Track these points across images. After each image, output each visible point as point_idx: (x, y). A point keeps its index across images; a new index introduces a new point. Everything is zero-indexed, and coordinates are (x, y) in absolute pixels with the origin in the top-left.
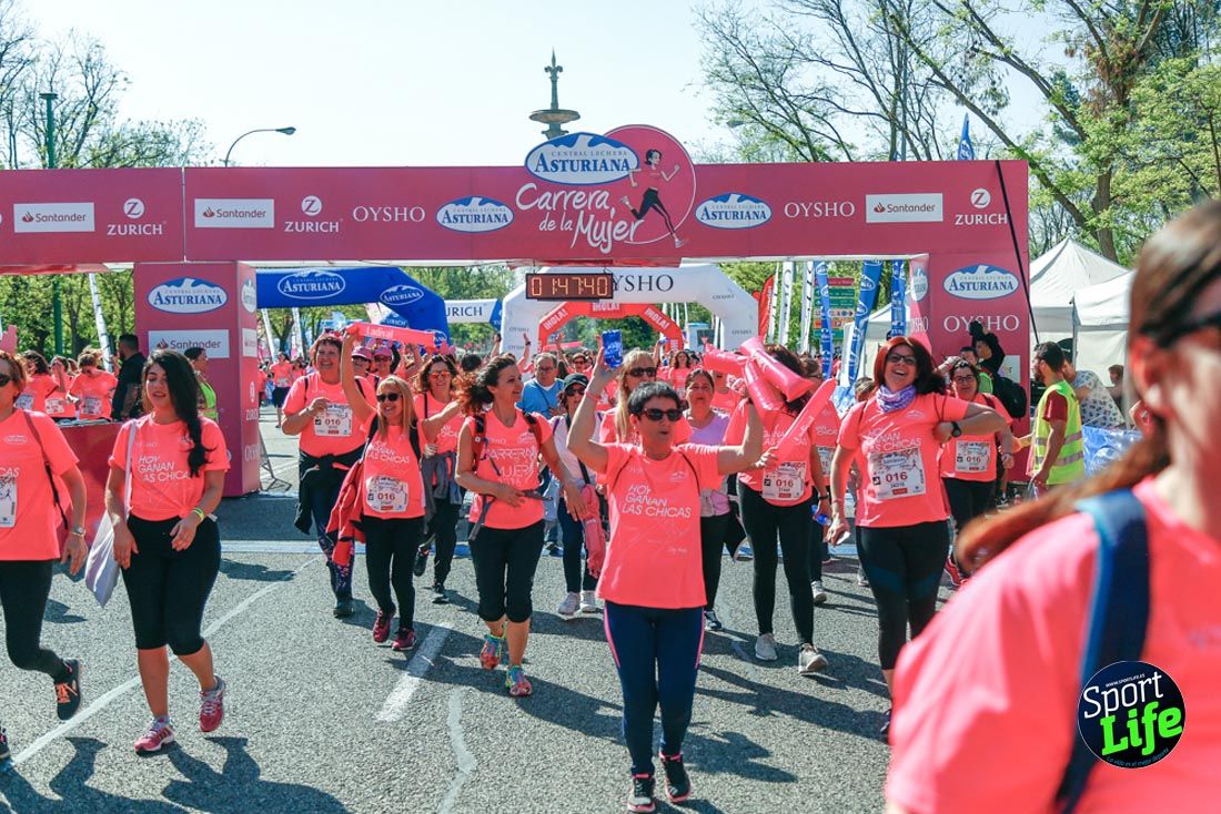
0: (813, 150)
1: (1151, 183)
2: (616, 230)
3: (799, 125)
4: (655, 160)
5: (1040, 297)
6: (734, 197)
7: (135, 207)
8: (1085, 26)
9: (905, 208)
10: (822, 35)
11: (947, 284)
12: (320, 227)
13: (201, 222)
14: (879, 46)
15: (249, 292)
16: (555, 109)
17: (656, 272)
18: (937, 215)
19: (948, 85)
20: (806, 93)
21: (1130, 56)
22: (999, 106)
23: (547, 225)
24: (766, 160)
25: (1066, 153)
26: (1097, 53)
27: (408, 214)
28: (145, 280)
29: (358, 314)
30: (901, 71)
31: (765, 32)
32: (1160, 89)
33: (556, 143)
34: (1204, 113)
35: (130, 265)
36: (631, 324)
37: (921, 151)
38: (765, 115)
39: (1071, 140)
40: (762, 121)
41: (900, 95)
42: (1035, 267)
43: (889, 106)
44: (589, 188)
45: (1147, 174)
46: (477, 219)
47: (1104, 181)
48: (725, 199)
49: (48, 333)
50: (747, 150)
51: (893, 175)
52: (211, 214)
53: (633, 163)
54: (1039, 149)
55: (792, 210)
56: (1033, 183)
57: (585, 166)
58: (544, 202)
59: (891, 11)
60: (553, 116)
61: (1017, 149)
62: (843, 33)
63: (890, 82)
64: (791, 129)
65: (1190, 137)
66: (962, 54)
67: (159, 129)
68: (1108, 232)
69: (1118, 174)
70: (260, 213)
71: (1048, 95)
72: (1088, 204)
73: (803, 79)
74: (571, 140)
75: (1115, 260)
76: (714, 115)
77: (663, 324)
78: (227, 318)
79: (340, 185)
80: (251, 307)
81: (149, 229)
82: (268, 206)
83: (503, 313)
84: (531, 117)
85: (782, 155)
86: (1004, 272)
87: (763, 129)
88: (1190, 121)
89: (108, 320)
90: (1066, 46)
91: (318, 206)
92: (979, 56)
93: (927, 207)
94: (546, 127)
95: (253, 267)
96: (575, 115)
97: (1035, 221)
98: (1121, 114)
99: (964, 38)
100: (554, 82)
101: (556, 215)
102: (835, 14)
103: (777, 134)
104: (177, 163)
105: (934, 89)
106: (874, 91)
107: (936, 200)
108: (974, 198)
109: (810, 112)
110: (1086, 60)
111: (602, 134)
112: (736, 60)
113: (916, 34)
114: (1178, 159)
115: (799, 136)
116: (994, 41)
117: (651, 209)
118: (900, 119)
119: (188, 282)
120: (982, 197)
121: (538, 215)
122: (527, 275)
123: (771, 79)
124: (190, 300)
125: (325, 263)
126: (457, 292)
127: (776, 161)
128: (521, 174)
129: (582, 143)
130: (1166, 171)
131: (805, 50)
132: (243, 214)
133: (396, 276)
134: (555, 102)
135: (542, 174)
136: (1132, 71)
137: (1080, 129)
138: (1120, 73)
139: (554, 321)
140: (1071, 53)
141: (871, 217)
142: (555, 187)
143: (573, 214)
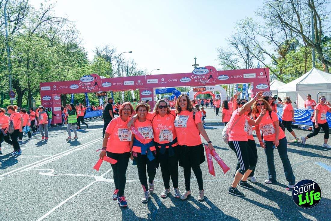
0: (234, 68)
1: (289, 70)
2: (206, 81)
3: (232, 64)
4: (211, 71)
5: (272, 88)
6: (223, 75)
7: (139, 81)
8: (277, 47)
9: (250, 76)
10: (235, 50)
11: (257, 87)
12: (164, 83)
13: (148, 83)
14: (244, 51)
15: (155, 92)
16: (196, 64)
17: (211, 87)
18: (255, 77)
19: (256, 57)
20: (233, 59)
21: (285, 51)
22: (264, 60)
23: (196, 81)
24: (227, 70)
25: (274, 66)
26: (280, 51)
27: (176, 80)
28: (141, 91)
29: (169, 95)
30: (248, 56)
31: (226, 51)
32: (290, 55)
35: (139, 89)
36: (207, 94)
37: (251, 67)
38: (227, 63)
39: (275, 64)
41: (248, 59)
42: (270, 84)
43: (246, 61)
44: (202, 75)
45: (288, 69)
46: (186, 80)
47: (281, 70)
48: (222, 76)
49: (127, 99)
50: (224, 68)
51: (247, 71)
52: (150, 81)
53: (208, 71)
54: (270, 66)
55: (232, 77)
56: (270, 71)
57: (201, 72)
58: (195, 77)
59: (246, 47)
60: (195, 65)
61: (267, 66)
62: (238, 50)
63: (246, 57)
64: (231, 65)
65: (295, 63)
66: (257, 52)
67: (141, 70)
68: (282, 78)
69: (284, 69)
70: (156, 81)
71: (271, 57)
72: (278, 73)
73: (232, 58)
74: (199, 68)
75: (283, 82)
76: (219, 64)
77: (212, 94)
78: (152, 96)
79: (166, 77)
80: (155, 94)
81: (141, 84)
82: (157, 80)
83: (189, 94)
85: (230, 69)
86: (266, 85)
87: (227, 65)
88: (295, 60)
89: (135, 97)
90: (274, 50)
91: (164, 80)
92: (260, 52)
93: (253, 76)
94: (194, 67)
95: (155, 88)
96: (198, 65)
97: (270, 77)
98: (284, 60)
99: (258, 50)
100: (195, 60)
101: (197, 79)
102: (237, 48)
103: (229, 66)
104: (144, 75)
105: (253, 58)
106: (244, 58)
107: (255, 74)
109: (234, 62)
110: (278, 52)
112: (223, 56)
113: (250, 50)
114: (294, 66)
115: (232, 66)
116: (263, 50)
117: (211, 78)
118: (248, 63)
119: (146, 91)
120: (262, 74)
121: (194, 79)
122: (193, 88)
123: (228, 58)
124: (147, 93)
125: (164, 88)
126: (182, 91)
128: (192, 74)
129: (201, 68)
130: (291, 68)
131: (233, 53)
132: (153, 81)
133: (174, 89)
134: (195, 63)
135: (195, 73)
136: (285, 53)
137: (277, 63)
138: (283, 54)
139: (196, 95)
141: (244, 77)
142: (197, 75)
143: (199, 79)
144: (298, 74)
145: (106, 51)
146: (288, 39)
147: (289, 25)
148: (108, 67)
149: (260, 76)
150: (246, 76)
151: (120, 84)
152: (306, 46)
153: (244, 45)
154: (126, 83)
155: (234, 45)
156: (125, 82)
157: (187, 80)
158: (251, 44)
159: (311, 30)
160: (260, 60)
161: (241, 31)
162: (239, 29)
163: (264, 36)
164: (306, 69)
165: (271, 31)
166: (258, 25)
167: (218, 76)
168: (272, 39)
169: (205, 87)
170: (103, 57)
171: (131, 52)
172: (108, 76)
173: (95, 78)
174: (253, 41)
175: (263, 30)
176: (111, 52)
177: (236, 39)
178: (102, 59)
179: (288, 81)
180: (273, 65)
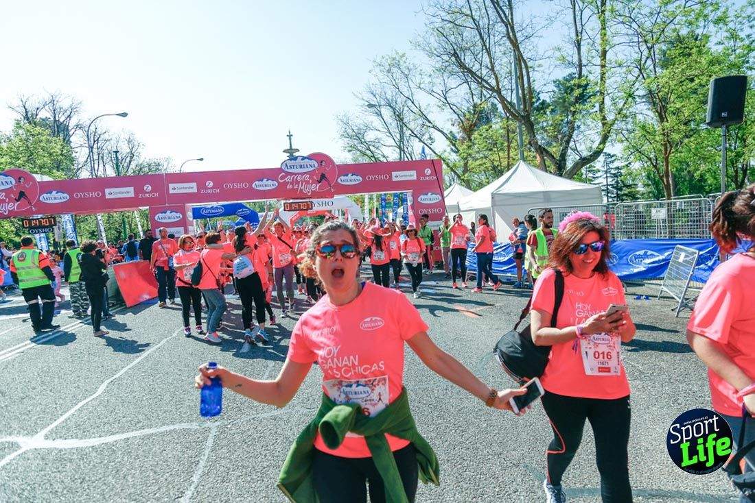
0: (375, 158)
1: (480, 165)
3: (370, 150)
4: (323, 164)
5: (448, 202)
6: (350, 174)
7: (148, 188)
8: (457, 117)
9: (405, 176)
10: (376, 121)
11: (419, 199)
12: (213, 191)
13: (171, 191)
14: (394, 125)
15: (190, 214)
16: (291, 149)
17: (327, 200)
18: (414, 178)
19: (416, 136)
21: (471, 125)
22: (432, 142)
23: (289, 187)
24: (361, 162)
25: (453, 157)
26: (461, 125)
27: (242, 185)
28: (153, 212)
29: (229, 219)
30: (401, 133)
31: (357, 121)
32: (481, 135)
33: (291, 160)
34: (494, 142)
35: (148, 207)
37: (409, 157)
38: (359, 148)
39: (455, 152)
40: (358, 150)
41: (402, 140)
42: (446, 193)
43: (398, 144)
44: (302, 174)
45: (479, 162)
46: (266, 186)
47: (466, 164)
48: (347, 175)
49: (120, 232)
50: (354, 159)
51: (401, 165)
52: (175, 188)
53: (316, 165)
54: (445, 155)
55: (369, 178)
56: (444, 166)
57: (301, 167)
58: (288, 179)
59: (397, 114)
60: (291, 151)
61: (439, 155)
62: (382, 121)
63: (398, 136)
64: (368, 152)
65: (491, 150)
66: (419, 126)
69: (470, 162)
70: (192, 187)
71: (447, 138)
72: (461, 172)
73: (370, 136)
74: (295, 158)
75: (471, 189)
76: (343, 148)
78: (183, 223)
79: (218, 177)
80: (191, 219)
81: (154, 195)
82: (194, 185)
84: (284, 152)
85: (366, 160)
86: (436, 195)
87: (359, 152)
88: (490, 145)
90: (450, 123)
91: (211, 184)
92: (425, 127)
93: (411, 175)
94: (288, 154)
95: (190, 206)
96: (297, 150)
97: (446, 178)
98: (470, 144)
99: (420, 121)
100: (290, 139)
101: (292, 183)
102: (379, 114)
105: (411, 138)
106: (394, 139)
107: (414, 173)
108: (426, 171)
109: (373, 146)
110: (458, 127)
111: (305, 156)
112: (350, 131)
113: (405, 120)
115: (370, 154)
116: (429, 122)
117: (323, 180)
118: (402, 147)
119: (168, 212)
120: (428, 171)
122: (284, 204)
123: (360, 136)
124: (169, 218)
125: (214, 204)
126: (262, 210)
127: (365, 162)
128: (280, 170)
129: (300, 159)
130: (484, 161)
131: (371, 127)
132: (186, 188)
133: (241, 206)
134: (291, 145)
135: (286, 170)
136: (472, 130)
137: (457, 149)
138: (469, 130)
139: (295, 217)
140: (453, 125)
141: (394, 179)
142: (291, 174)
143: (298, 183)
144: (497, 172)
145: (51, 108)
146: (477, 100)
147: (475, 73)
148: (60, 152)
149: (425, 176)
150: (398, 176)
151: (94, 194)
152: (508, 117)
153: (394, 109)
154: (112, 193)
155: (373, 109)
156: (107, 191)
157: (268, 185)
158: (406, 109)
159: (514, 87)
160: (426, 142)
161: (385, 80)
162: (381, 76)
163: (431, 92)
164: (508, 162)
165: (442, 83)
166: (418, 69)
167: (339, 176)
168: (446, 99)
169: (311, 200)
170: (44, 123)
171: (124, 115)
172: (60, 175)
173: (20, 179)
174: (410, 103)
175: (427, 80)
176: (68, 113)
177: (377, 96)
178: (38, 129)
179: (481, 185)
180: (450, 154)
